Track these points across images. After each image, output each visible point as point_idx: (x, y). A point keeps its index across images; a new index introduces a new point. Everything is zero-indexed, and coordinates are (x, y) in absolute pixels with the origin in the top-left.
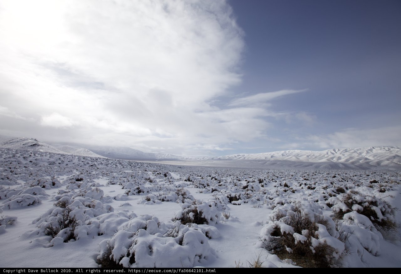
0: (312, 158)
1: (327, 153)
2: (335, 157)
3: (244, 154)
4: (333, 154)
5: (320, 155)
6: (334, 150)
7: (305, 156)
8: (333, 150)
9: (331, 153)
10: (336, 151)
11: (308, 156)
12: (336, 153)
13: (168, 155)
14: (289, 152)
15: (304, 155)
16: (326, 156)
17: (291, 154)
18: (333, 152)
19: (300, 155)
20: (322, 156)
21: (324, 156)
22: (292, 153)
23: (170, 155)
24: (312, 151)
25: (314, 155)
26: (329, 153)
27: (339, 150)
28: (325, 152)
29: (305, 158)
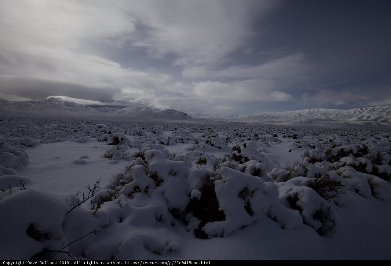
0: (341, 116)
1: (355, 112)
2: (364, 116)
3: (271, 113)
4: (361, 113)
5: (349, 114)
6: (362, 109)
7: (334, 115)
8: (360, 109)
9: (358, 112)
10: (364, 110)
11: (337, 115)
12: (364, 111)
13: (196, 114)
14: (313, 110)
15: (332, 114)
16: (355, 115)
17: (316, 112)
18: (361, 111)
19: (328, 114)
20: (351, 115)
21: (353, 115)
22: (318, 111)
23: (197, 114)
24: (338, 110)
25: (342, 114)
26: (357, 112)
27: (366, 109)
28: (352, 111)
29: (334, 116)
